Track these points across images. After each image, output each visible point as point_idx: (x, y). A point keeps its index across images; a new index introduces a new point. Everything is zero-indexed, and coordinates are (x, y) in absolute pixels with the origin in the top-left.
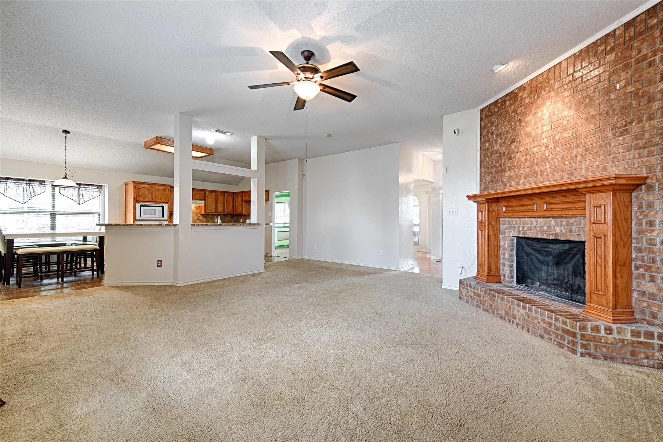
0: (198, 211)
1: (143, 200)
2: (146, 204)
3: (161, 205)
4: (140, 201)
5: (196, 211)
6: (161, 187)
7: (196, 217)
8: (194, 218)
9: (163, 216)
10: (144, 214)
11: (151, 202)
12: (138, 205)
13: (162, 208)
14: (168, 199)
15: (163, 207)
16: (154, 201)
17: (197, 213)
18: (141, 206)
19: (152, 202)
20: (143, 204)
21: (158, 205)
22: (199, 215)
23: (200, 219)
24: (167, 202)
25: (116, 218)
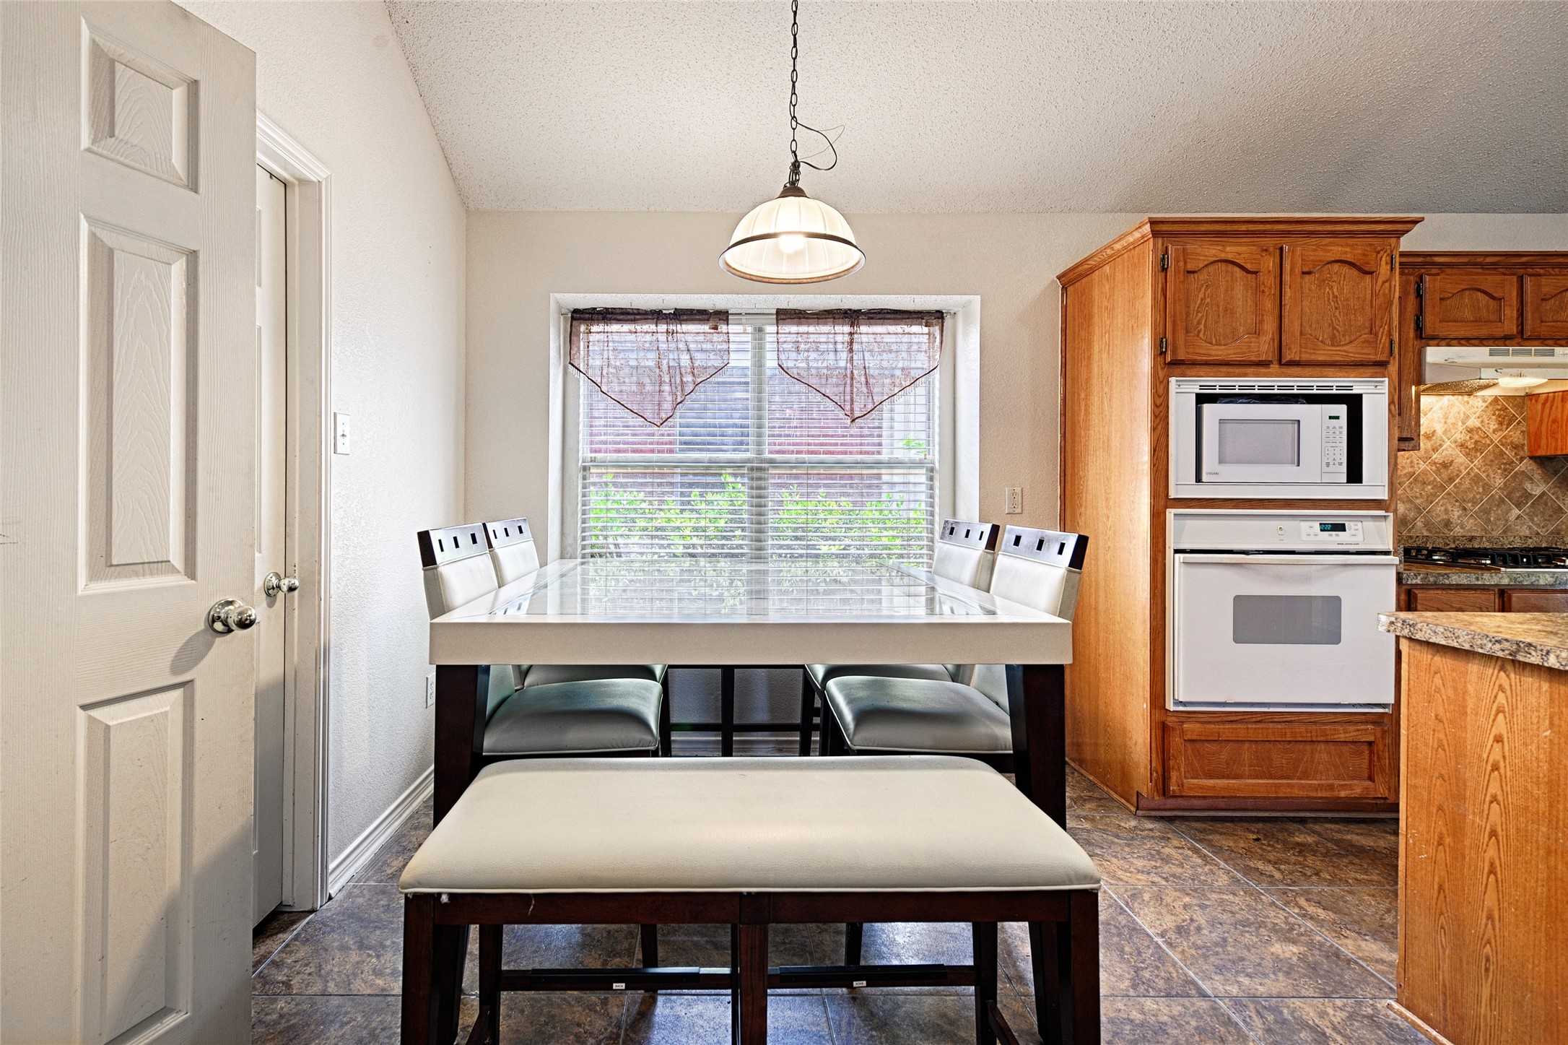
0: (1516, 435)
1: (1218, 353)
2: (1237, 383)
3: (1335, 383)
4: (1194, 364)
5: (1496, 438)
6: (1338, 249)
7: (1499, 481)
8: (1487, 487)
9: (1355, 474)
10: (1221, 461)
11: (1265, 364)
12: (1183, 392)
13: (1341, 410)
14: (1390, 334)
15: (1354, 403)
16: (1288, 356)
17: (1509, 453)
18: (1202, 399)
19: (1275, 367)
20: (1217, 383)
21: (1315, 384)
22: (1522, 467)
23: (1528, 495)
24: (1382, 364)
25: (1018, 490)
